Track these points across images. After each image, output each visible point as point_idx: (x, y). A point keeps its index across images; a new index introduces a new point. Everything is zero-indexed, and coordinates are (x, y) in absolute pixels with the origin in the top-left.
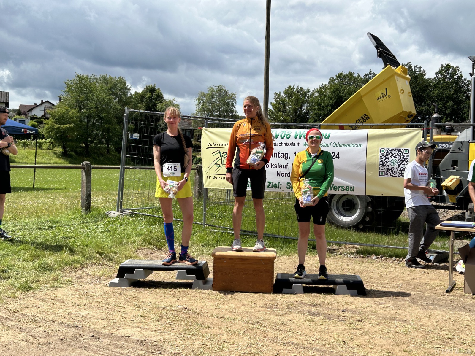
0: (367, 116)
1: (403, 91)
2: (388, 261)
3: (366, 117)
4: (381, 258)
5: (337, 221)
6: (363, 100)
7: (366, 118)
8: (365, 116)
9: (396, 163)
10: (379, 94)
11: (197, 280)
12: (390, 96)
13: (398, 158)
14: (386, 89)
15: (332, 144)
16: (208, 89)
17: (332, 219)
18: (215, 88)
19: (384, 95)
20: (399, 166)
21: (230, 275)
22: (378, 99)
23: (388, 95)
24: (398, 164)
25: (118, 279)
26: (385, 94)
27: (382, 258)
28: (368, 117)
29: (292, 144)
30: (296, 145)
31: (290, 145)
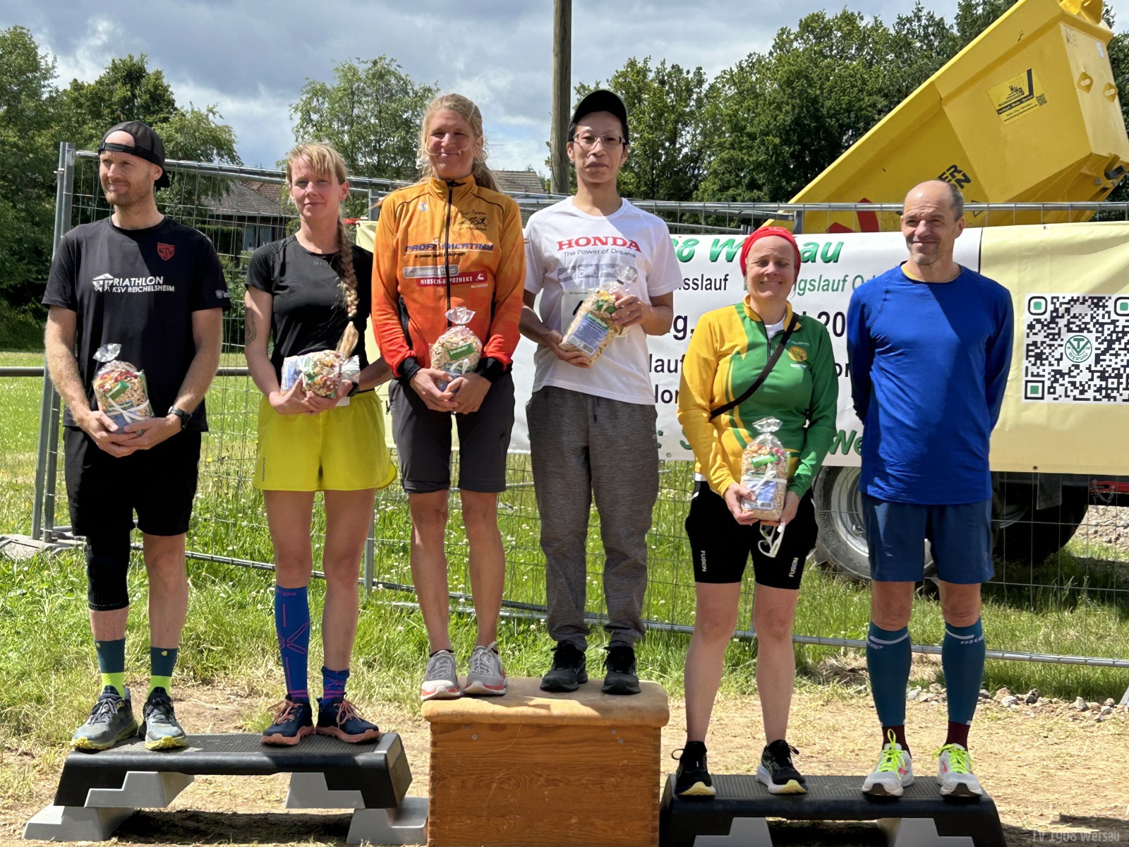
0: (960, 172)
1: (1088, 82)
2: (1058, 711)
3: (959, 176)
4: (1032, 700)
5: (851, 560)
6: (944, 114)
7: (958, 181)
8: (952, 174)
9: (1089, 351)
10: (1002, 93)
11: (367, 806)
12: (1042, 100)
13: (1094, 330)
14: (1029, 72)
15: (850, 279)
16: (337, 69)
17: (835, 553)
18: (363, 69)
19: (1024, 96)
20: (1098, 361)
21: (494, 785)
22: (1000, 112)
23: (1036, 94)
24: (1095, 352)
25: (62, 808)
26: (1027, 93)
27: (1034, 702)
28: (964, 175)
29: (699, 283)
30: (718, 287)
31: (692, 285)
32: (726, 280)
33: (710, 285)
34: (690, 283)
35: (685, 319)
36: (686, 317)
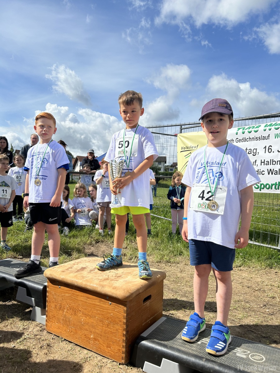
21: (65, 310)
29: (261, 138)
30: (266, 138)
31: (258, 139)
32: (269, 136)
33: (264, 138)
34: (258, 138)
35: (256, 149)
36: (257, 149)
